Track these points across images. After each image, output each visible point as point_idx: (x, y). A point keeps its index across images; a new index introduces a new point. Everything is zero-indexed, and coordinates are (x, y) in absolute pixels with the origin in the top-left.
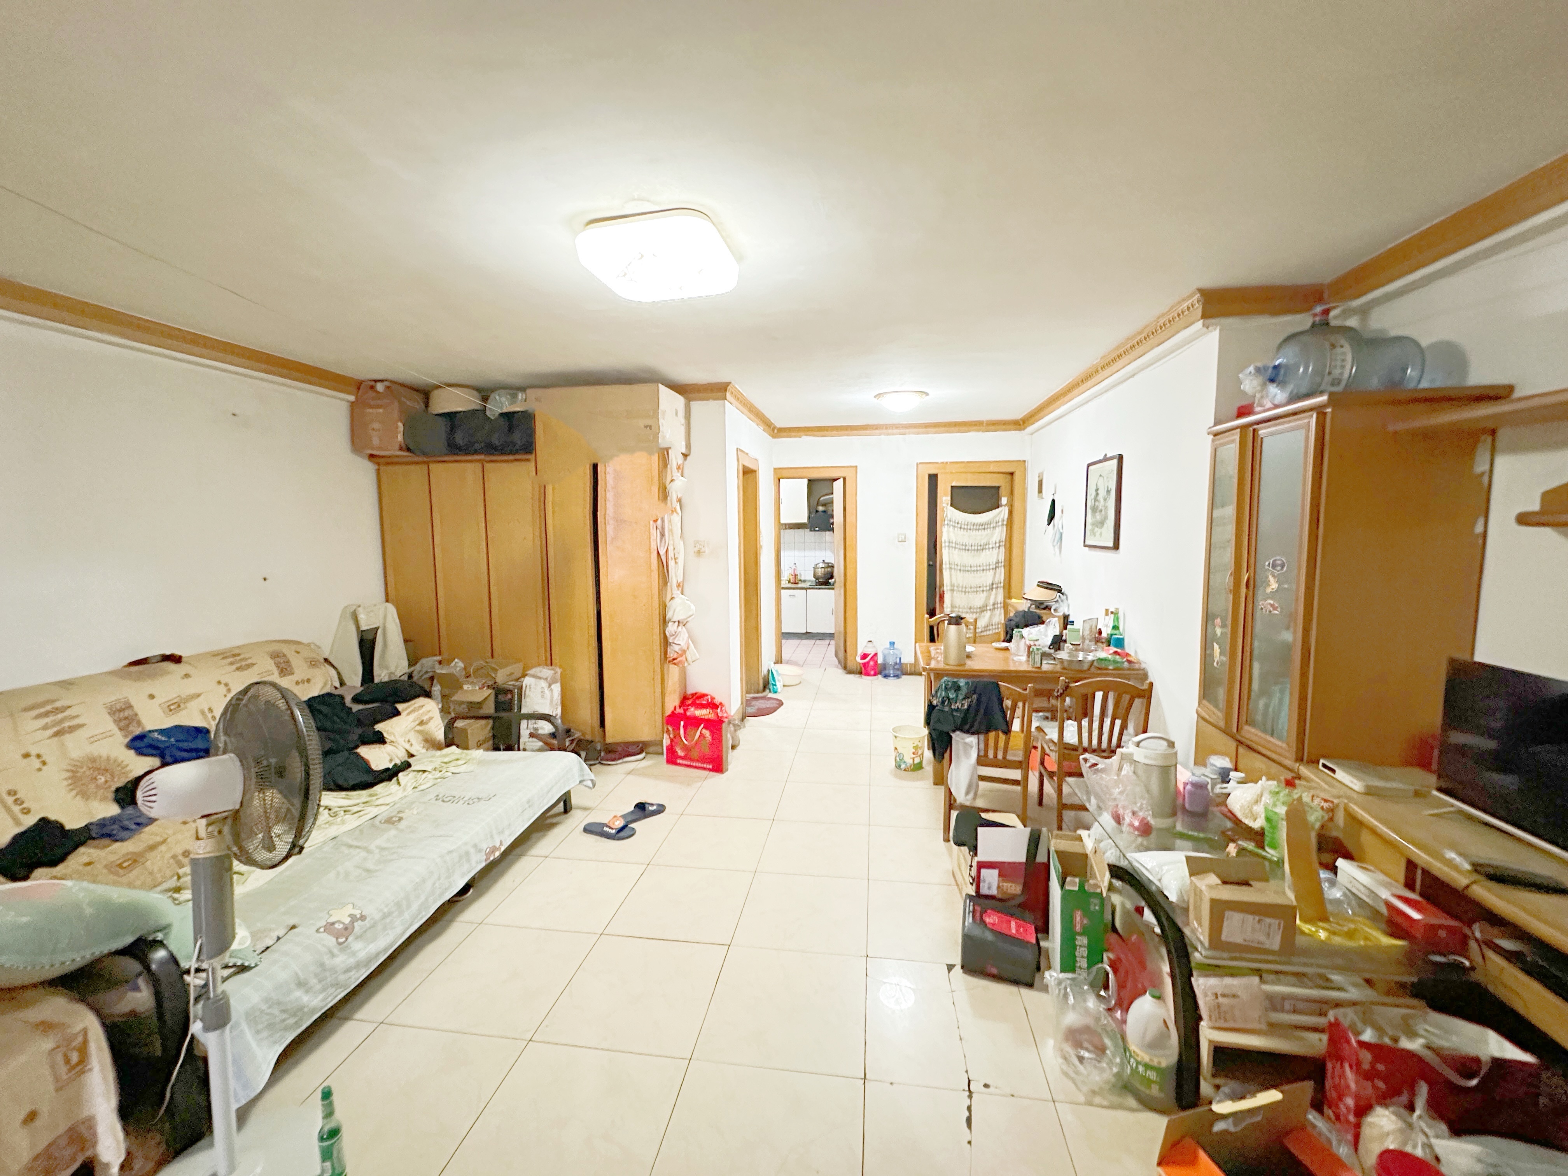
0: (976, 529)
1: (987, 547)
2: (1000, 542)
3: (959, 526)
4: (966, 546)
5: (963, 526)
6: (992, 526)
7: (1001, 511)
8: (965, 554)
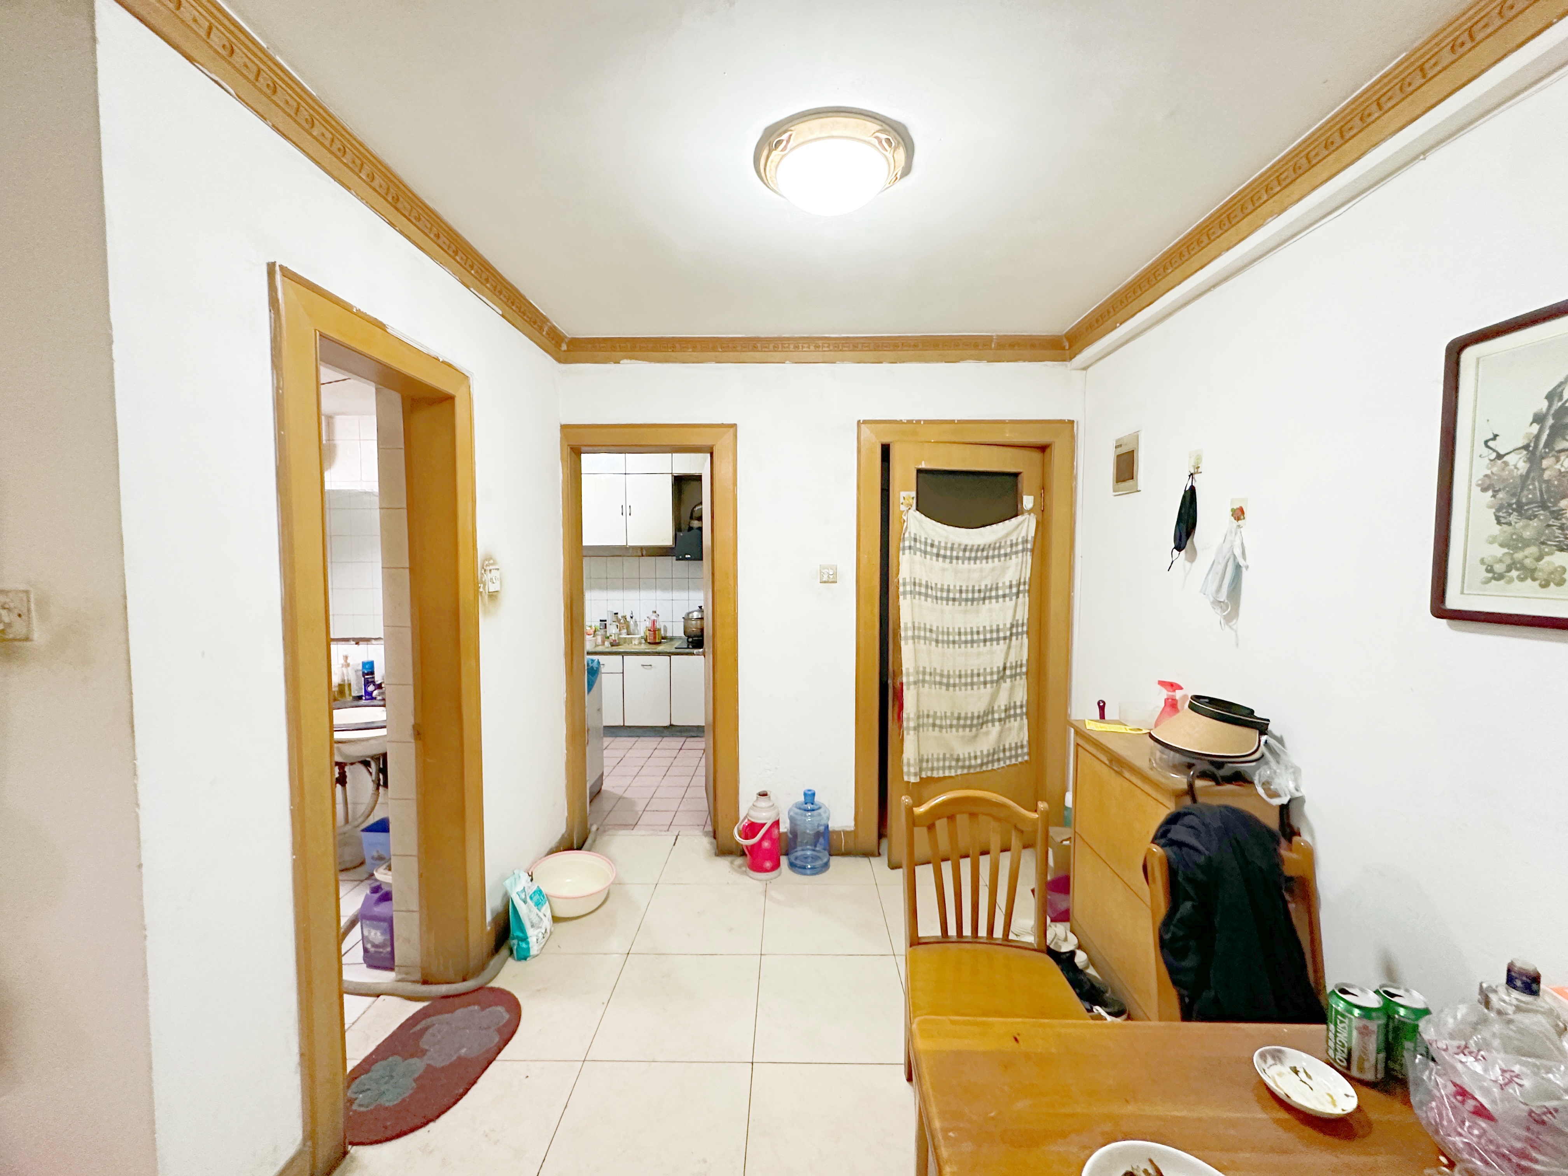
0: (969, 559)
1: (994, 593)
2: (1019, 585)
3: (935, 550)
4: (948, 591)
5: (942, 552)
6: (1002, 552)
7: (1022, 522)
8: (949, 608)
